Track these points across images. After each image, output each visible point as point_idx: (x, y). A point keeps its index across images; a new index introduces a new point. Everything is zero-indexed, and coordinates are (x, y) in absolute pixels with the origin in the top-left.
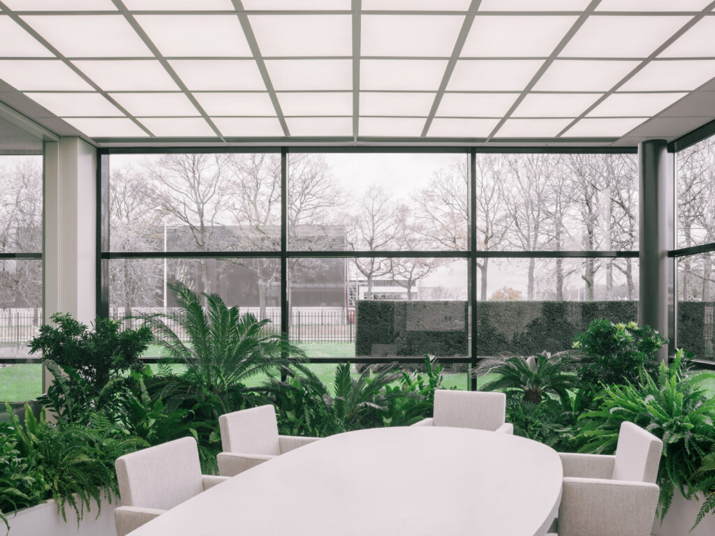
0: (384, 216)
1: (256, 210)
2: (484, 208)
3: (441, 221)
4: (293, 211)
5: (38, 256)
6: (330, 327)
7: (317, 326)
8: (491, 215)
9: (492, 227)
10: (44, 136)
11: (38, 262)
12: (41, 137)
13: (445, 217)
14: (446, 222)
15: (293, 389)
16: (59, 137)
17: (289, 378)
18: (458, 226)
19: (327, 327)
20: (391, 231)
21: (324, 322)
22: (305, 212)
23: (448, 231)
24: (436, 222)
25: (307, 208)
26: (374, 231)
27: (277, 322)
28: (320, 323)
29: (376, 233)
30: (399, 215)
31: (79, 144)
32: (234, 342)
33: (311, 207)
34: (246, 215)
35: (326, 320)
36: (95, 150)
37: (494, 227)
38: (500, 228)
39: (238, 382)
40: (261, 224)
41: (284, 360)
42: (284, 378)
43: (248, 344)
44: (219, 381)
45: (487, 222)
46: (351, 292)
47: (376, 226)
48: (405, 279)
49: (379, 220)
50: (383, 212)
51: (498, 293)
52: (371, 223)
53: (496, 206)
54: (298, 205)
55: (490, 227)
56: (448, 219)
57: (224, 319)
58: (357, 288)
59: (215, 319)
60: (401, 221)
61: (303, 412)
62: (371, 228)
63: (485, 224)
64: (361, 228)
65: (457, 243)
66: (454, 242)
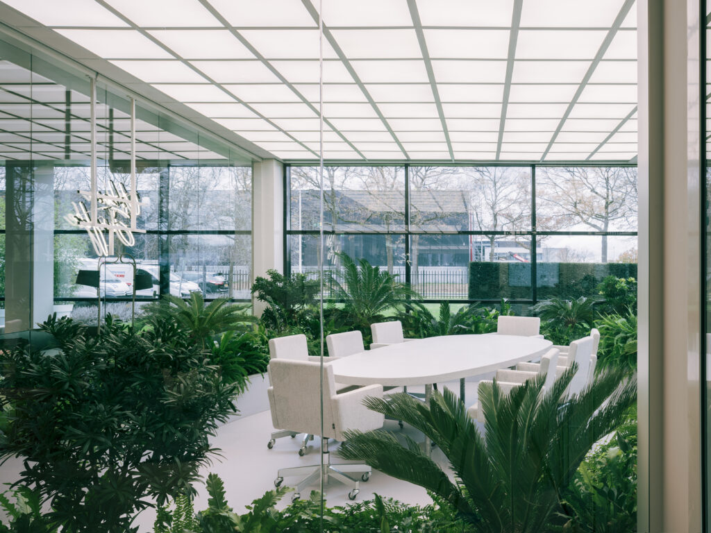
0: (506, 183)
1: (383, 177)
2: (604, 176)
3: (562, 187)
4: (418, 178)
5: (249, 233)
6: (455, 286)
7: (443, 285)
8: (611, 182)
9: (612, 193)
10: (253, 159)
11: (249, 236)
12: (251, 159)
13: (566, 183)
14: (567, 188)
15: (413, 317)
16: (262, 159)
17: (411, 312)
18: (579, 192)
19: (452, 285)
20: (514, 196)
21: (449, 281)
22: (431, 179)
23: (569, 196)
24: (557, 188)
25: (432, 174)
26: (496, 196)
27: (403, 279)
28: (446, 282)
29: (498, 198)
30: (521, 181)
31: (274, 163)
32: (376, 287)
33: (435, 174)
34: (374, 181)
35: (451, 279)
36: (282, 165)
37: (615, 193)
38: (620, 194)
39: (378, 313)
40: (388, 190)
41: (408, 301)
42: (408, 311)
43: (385, 289)
44: (366, 311)
45: (608, 189)
46: (477, 252)
47: (498, 191)
48: (527, 241)
49: (501, 186)
50: (505, 179)
51: (626, 254)
52: (493, 189)
53: (617, 173)
54: (424, 173)
55: (610, 193)
56: (569, 185)
57: (370, 274)
58: (482, 249)
59: (364, 274)
60: (523, 187)
61: (419, 331)
62: (493, 193)
63: (606, 190)
64: (484, 193)
65: (578, 207)
66: (575, 207)
